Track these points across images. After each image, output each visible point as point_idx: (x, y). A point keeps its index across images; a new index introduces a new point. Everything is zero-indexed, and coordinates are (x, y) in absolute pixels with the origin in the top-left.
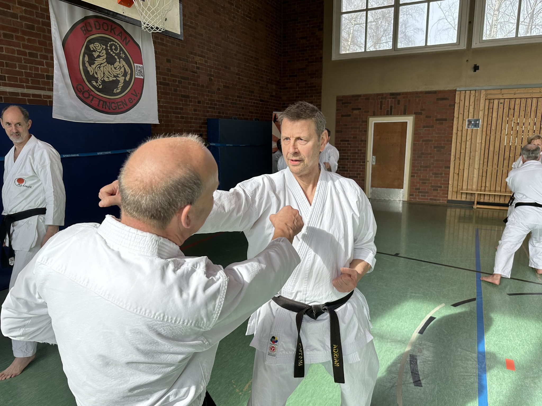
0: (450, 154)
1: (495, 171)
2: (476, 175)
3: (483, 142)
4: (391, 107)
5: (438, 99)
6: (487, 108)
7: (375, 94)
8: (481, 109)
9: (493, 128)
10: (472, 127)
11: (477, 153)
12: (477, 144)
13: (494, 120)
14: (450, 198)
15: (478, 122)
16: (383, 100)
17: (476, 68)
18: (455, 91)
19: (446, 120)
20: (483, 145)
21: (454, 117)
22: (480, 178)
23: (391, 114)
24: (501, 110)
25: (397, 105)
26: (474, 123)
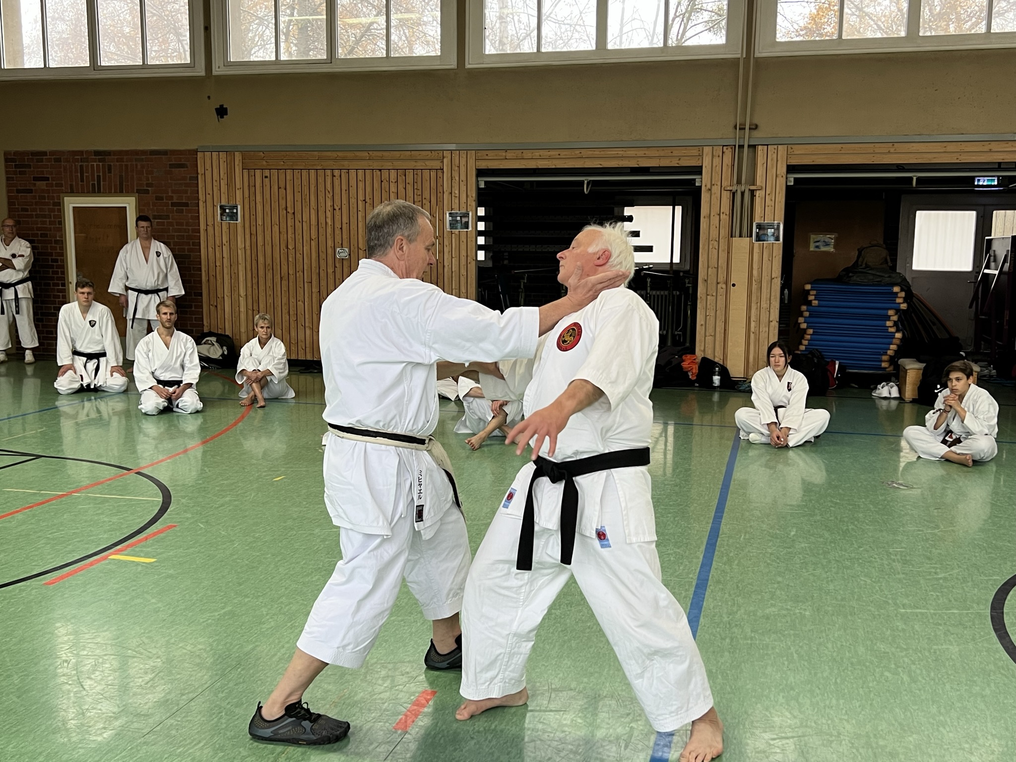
0: (200, 269)
1: (270, 301)
2: (243, 309)
3: (248, 248)
4: (99, 177)
5: (172, 166)
6: (246, 184)
7: (69, 152)
8: (238, 186)
9: (260, 222)
10: (228, 219)
12: (239, 251)
13: (259, 207)
15: (235, 211)
16: (85, 164)
17: (222, 112)
18: (196, 152)
19: (186, 205)
20: (248, 252)
21: (198, 200)
22: (250, 312)
23: (99, 191)
24: (267, 189)
25: (107, 174)
26: (229, 213)
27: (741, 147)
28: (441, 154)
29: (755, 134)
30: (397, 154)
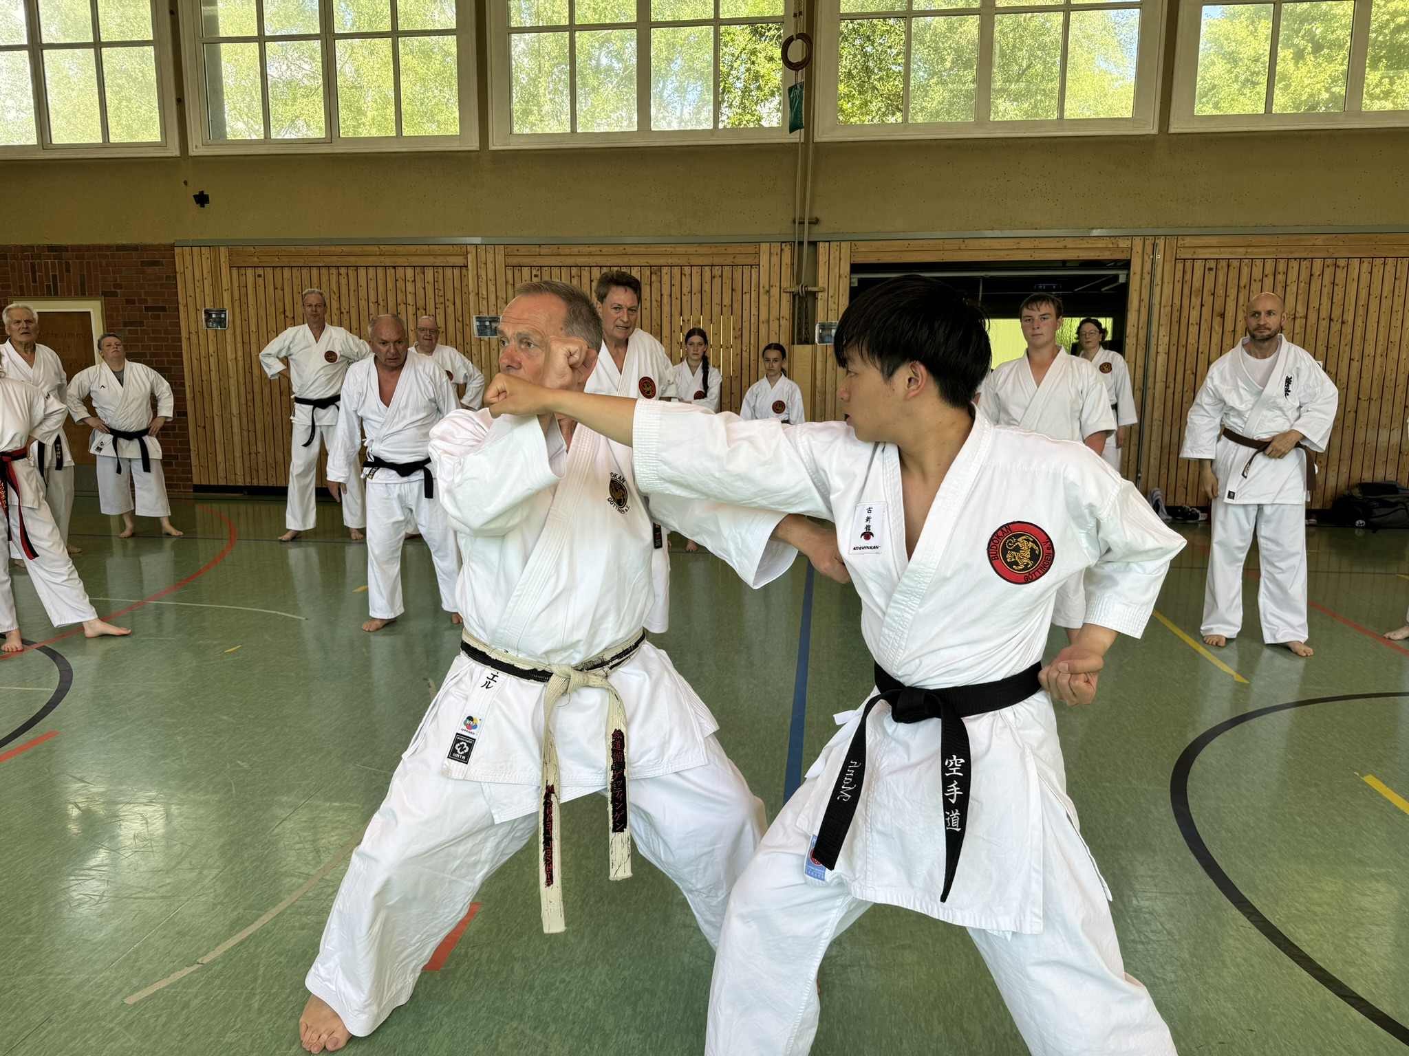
2: (236, 430)
3: (240, 359)
4: (55, 277)
5: (144, 263)
6: (236, 285)
7: (16, 246)
8: (225, 287)
9: (253, 328)
10: (214, 325)
11: (232, 381)
12: (230, 363)
13: (252, 311)
14: (196, 481)
15: (223, 316)
16: (36, 262)
17: (202, 199)
18: (172, 247)
19: (163, 309)
20: (241, 364)
21: (178, 304)
22: (245, 434)
23: (56, 293)
24: (261, 290)
25: (65, 274)
26: (216, 318)
27: (801, 243)
28: (464, 249)
29: (816, 228)
30: (413, 248)
